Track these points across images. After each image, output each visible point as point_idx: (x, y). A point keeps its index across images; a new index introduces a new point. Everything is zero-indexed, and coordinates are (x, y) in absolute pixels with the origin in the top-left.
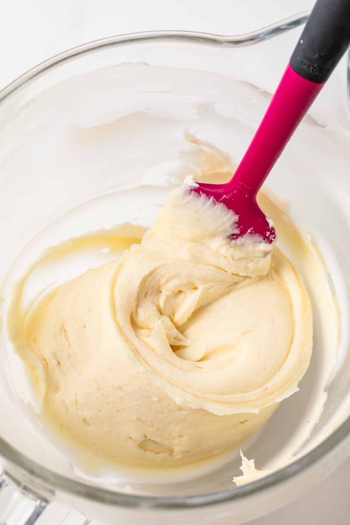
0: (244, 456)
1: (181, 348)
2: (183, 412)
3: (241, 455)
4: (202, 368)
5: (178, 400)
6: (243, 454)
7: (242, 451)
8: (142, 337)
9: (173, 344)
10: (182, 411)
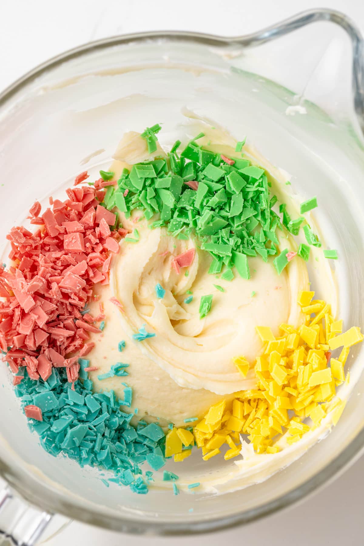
0: (243, 440)
1: (181, 321)
2: (185, 391)
3: (240, 439)
4: (202, 345)
5: (180, 382)
6: (242, 438)
7: (241, 435)
8: (144, 316)
9: (172, 319)
10: (183, 390)
